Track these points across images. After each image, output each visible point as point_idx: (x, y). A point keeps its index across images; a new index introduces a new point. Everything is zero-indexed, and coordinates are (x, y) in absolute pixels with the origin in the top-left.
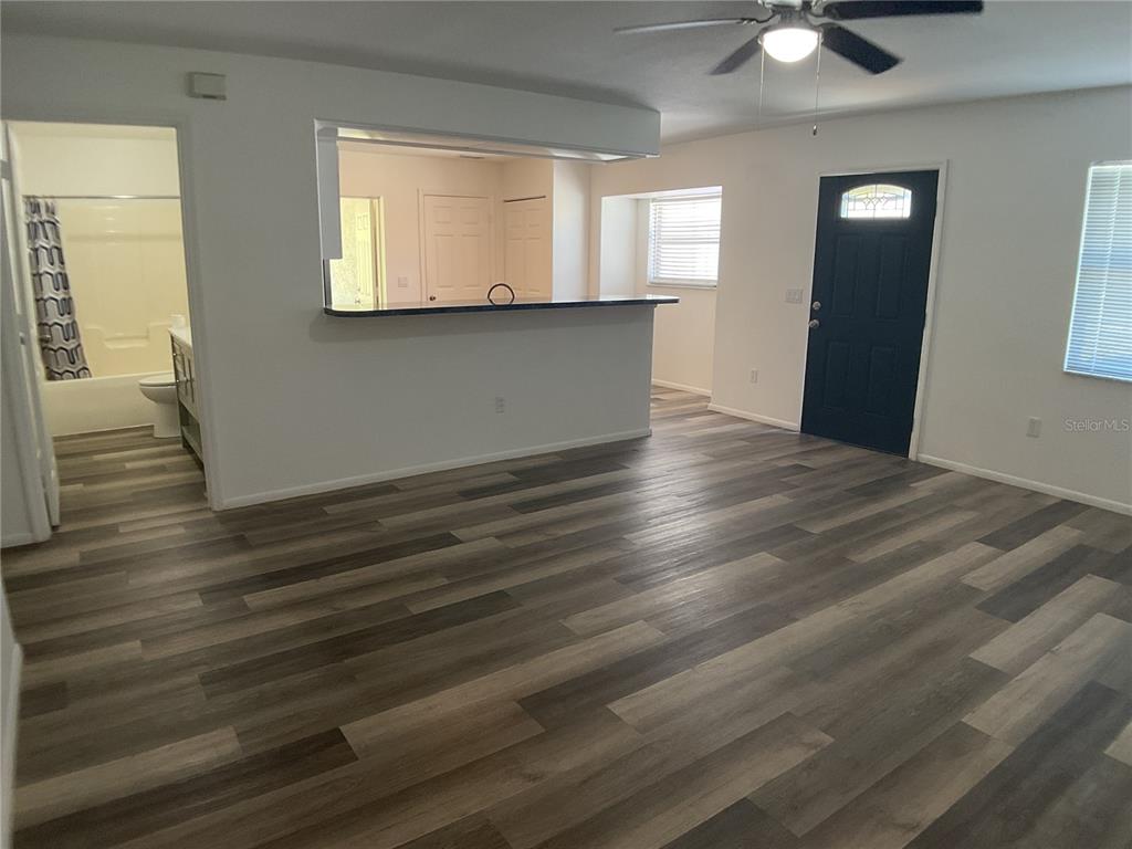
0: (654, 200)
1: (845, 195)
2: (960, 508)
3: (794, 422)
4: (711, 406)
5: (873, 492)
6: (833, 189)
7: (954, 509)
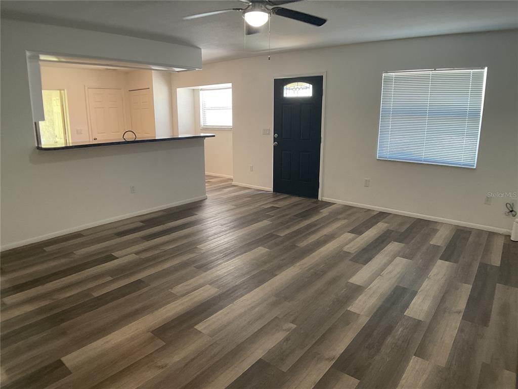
0: (201, 90)
1: (285, 87)
2: (340, 219)
3: (270, 188)
4: (234, 183)
5: (305, 215)
6: (280, 84)
7: (338, 219)
